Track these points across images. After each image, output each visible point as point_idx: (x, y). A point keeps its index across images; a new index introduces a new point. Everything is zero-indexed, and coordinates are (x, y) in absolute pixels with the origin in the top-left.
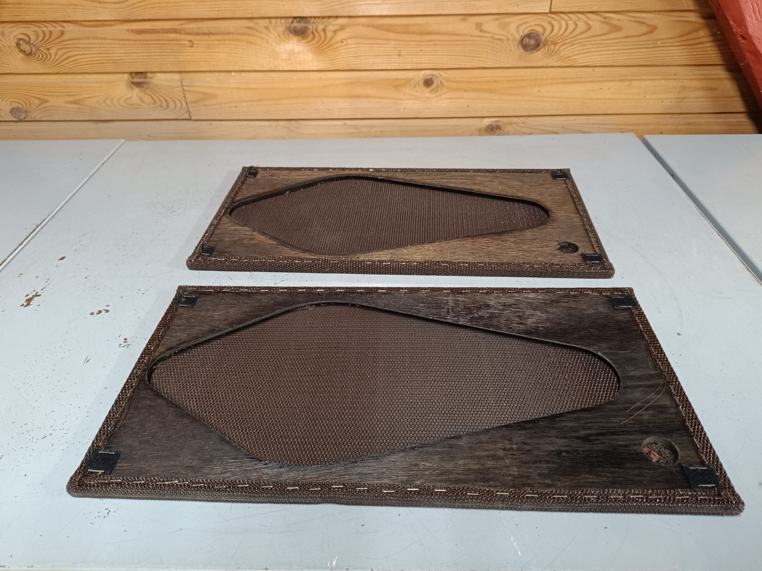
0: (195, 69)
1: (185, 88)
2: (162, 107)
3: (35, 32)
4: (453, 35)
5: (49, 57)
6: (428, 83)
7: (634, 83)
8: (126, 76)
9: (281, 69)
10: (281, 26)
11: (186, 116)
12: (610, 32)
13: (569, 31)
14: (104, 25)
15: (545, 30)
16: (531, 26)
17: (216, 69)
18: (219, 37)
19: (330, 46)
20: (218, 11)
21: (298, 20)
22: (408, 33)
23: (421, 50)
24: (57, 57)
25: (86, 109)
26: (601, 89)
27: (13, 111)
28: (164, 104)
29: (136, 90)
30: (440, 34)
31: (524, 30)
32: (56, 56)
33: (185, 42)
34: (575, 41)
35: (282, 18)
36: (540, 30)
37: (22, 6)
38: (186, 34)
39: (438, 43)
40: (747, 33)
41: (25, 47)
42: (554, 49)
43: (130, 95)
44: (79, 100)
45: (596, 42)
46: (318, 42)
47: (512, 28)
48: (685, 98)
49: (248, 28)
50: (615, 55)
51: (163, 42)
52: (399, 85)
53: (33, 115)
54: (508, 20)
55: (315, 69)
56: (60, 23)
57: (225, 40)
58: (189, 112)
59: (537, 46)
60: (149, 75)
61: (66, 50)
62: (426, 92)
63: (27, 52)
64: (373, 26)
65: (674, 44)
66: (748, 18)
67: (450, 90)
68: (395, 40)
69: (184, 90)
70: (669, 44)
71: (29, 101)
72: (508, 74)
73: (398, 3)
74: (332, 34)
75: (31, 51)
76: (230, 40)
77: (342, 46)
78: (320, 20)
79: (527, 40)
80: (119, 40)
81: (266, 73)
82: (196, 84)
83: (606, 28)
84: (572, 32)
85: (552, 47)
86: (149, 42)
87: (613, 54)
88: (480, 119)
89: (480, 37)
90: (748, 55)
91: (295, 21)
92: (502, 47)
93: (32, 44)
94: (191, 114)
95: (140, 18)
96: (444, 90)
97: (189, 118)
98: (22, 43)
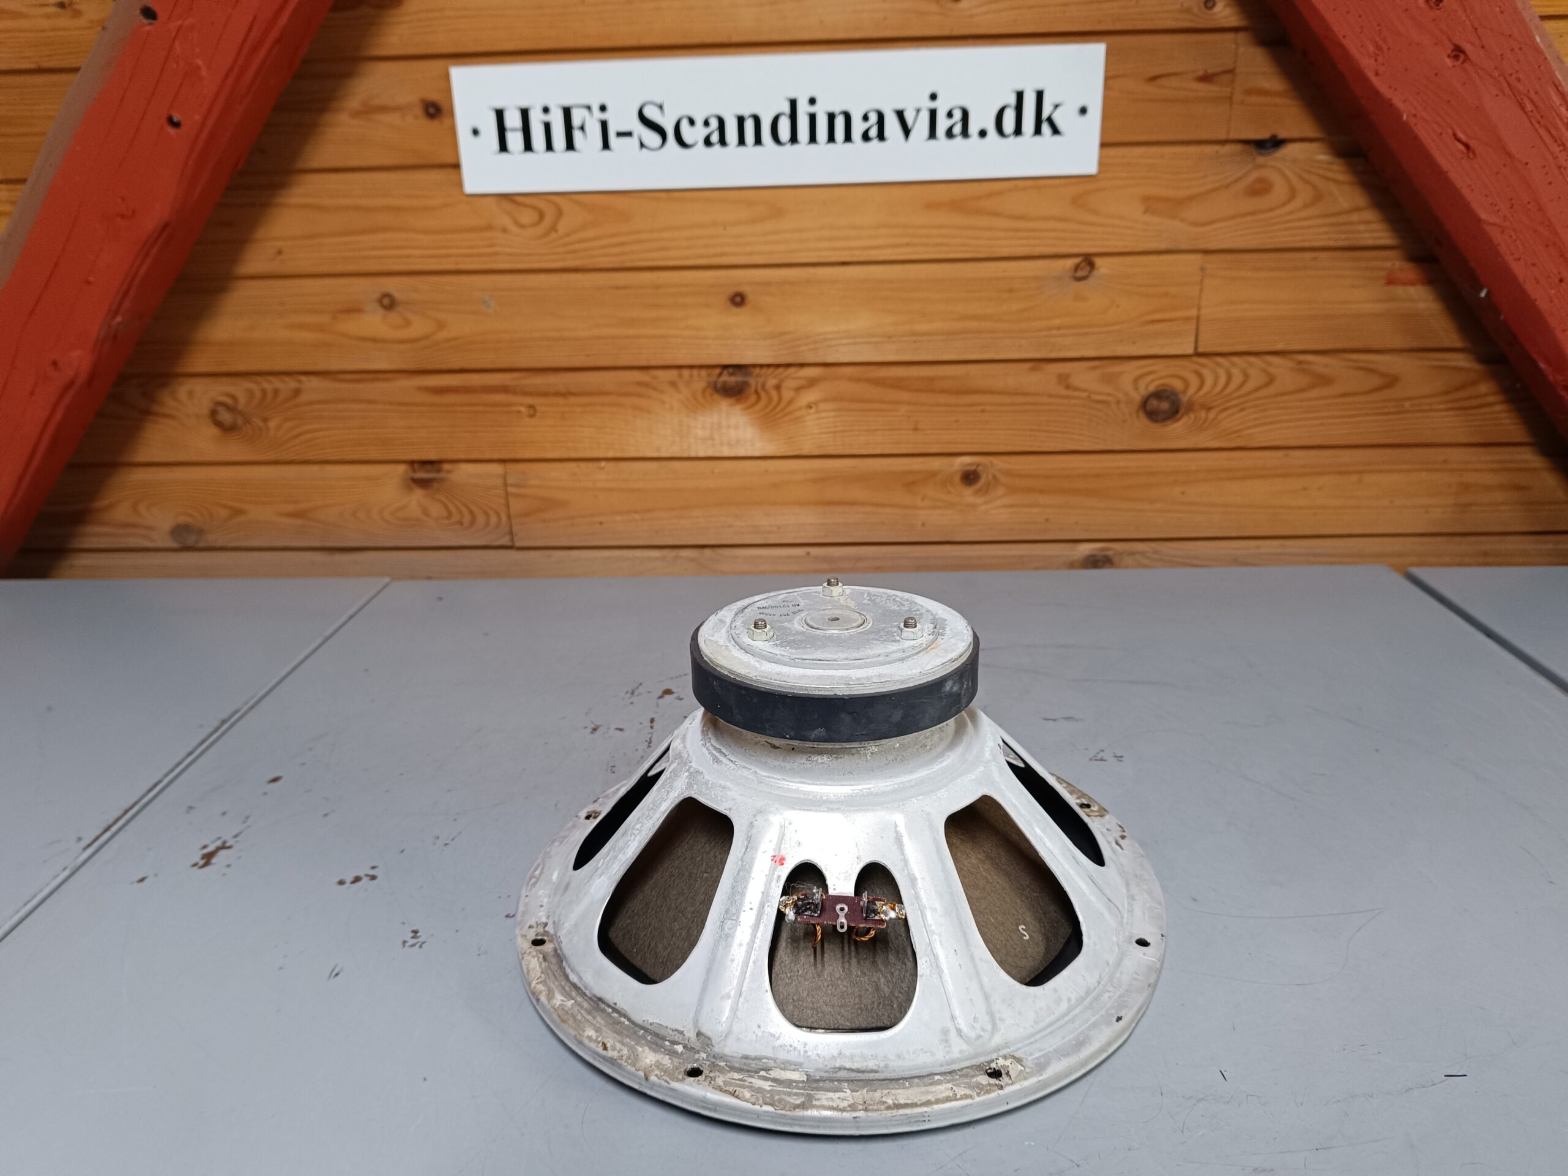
0: (534, 456)
1: (511, 489)
2: (461, 523)
3: (249, 391)
4: (1017, 394)
5: (265, 433)
6: (970, 477)
7: (1368, 478)
8: (402, 468)
9: (693, 455)
10: (700, 381)
11: (505, 541)
12: (1312, 386)
13: (1233, 386)
14: (378, 380)
15: (1187, 385)
16: (1161, 378)
17: (573, 455)
18: (585, 400)
19: (786, 415)
20: (588, 356)
21: (731, 370)
22: (933, 391)
23: (957, 421)
24: (280, 434)
25: (316, 527)
26: (1305, 489)
27: (179, 531)
29: (419, 494)
30: (992, 392)
31: (1149, 386)
32: (277, 431)
33: (522, 409)
34: (1245, 402)
35: (701, 367)
36: (1178, 384)
37: (236, 347)
38: (524, 394)
39: (988, 408)
41: (225, 417)
42: (1207, 418)
43: (404, 502)
44: (306, 511)
45: (1288, 405)
46: (766, 407)
47: (1126, 382)
48: (1471, 505)
49: (639, 384)
50: (1326, 428)
52: (913, 483)
53: (212, 538)
54: (1115, 368)
55: (757, 454)
56: (295, 376)
57: (595, 405)
58: (511, 533)
59: (1174, 413)
60: (446, 466)
61: (298, 422)
62: (968, 495)
63: (227, 426)
64: (868, 380)
65: (1435, 407)
67: (1012, 490)
68: (909, 403)
69: (506, 491)
70: (1427, 408)
71: (210, 513)
72: (1122, 464)
73: (915, 342)
74: (792, 393)
75: (235, 424)
76: (603, 405)
77: (809, 414)
78: (771, 370)
79: (1154, 403)
80: (400, 404)
81: (665, 463)
82: (531, 482)
83: (1304, 380)
84: (1240, 387)
85: (1203, 415)
86: (455, 409)
87: (1322, 424)
88: (1072, 545)
89: (1066, 397)
91: (725, 372)
92: (1108, 415)
93: (240, 413)
94: (515, 538)
95: (444, 367)
96: (1000, 491)
97: (509, 544)
98: (220, 409)
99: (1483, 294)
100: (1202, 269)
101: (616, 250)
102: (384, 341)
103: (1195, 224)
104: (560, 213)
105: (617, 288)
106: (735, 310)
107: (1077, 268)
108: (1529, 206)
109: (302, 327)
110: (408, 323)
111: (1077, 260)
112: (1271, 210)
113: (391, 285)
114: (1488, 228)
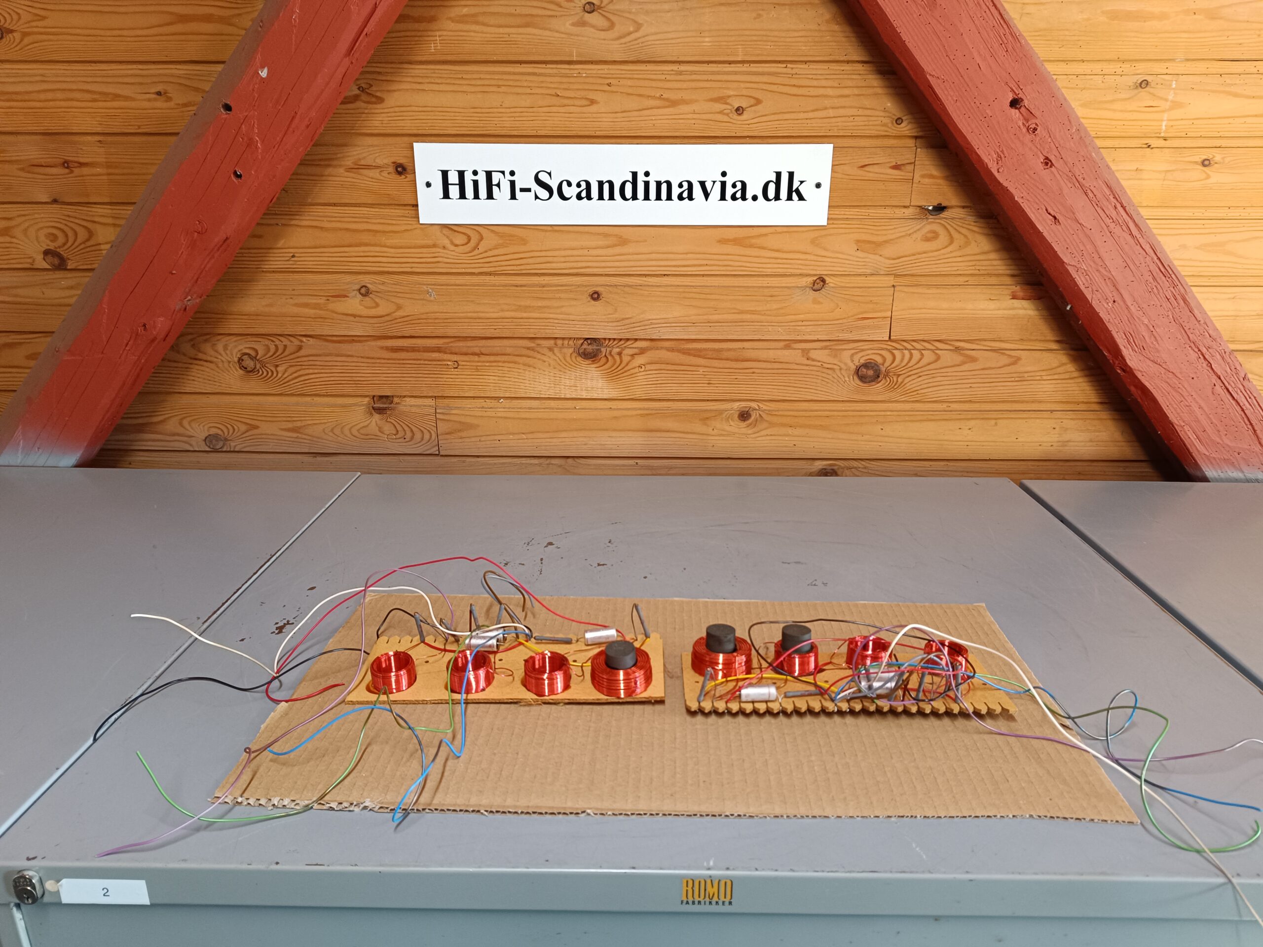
0: (455, 394)
1: (439, 416)
2: (405, 439)
3: (267, 346)
4: (775, 362)
5: (275, 375)
6: (744, 416)
7: (1000, 421)
8: (367, 399)
9: (562, 396)
10: (569, 348)
11: (434, 450)
12: (963, 363)
13: (914, 361)
14: (353, 341)
15: (885, 360)
16: (868, 355)
17: (482, 395)
18: (492, 358)
19: (625, 372)
20: (495, 330)
21: (589, 341)
22: (722, 359)
23: (736, 379)
24: (285, 376)
25: (305, 439)
26: (960, 429)
27: (209, 439)
28: (409, 435)
29: (377, 417)
30: (759, 361)
31: (860, 360)
32: (284, 374)
33: (449, 363)
34: (922, 372)
35: (570, 339)
36: (879, 360)
37: (260, 317)
38: (451, 353)
39: (756, 371)
40: (1126, 365)
41: (248, 363)
42: (897, 382)
43: (365, 424)
44: (300, 428)
45: (949, 374)
46: (611, 367)
47: (846, 356)
48: (1068, 441)
49: (528, 348)
50: (972, 389)
51: (422, 362)
52: (707, 418)
53: (233, 444)
54: (840, 347)
55: (605, 397)
56: (299, 337)
57: (499, 362)
58: (438, 445)
59: (876, 377)
60: (396, 400)
61: (299, 368)
62: (742, 427)
63: (249, 369)
65: (1045, 378)
66: (1122, 348)
67: (772, 425)
68: (705, 366)
69: (436, 417)
70: (1039, 378)
71: (233, 427)
72: (843, 409)
73: (711, 327)
74: (629, 358)
75: (255, 368)
76: (504, 362)
77: (640, 372)
78: (616, 342)
79: (864, 370)
80: (368, 358)
81: (544, 401)
82: (454, 412)
83: (958, 359)
84: (918, 362)
85: (895, 379)
86: (404, 362)
87: (971, 387)
88: (809, 462)
89: (807, 365)
90: (1132, 389)
91: (586, 342)
92: (834, 378)
93: (258, 360)
94: (440, 449)
95: (400, 334)
96: (765, 425)
97: (437, 453)
98: (245, 357)
99: (1068, 308)
100: (894, 286)
101: (518, 262)
102: (360, 316)
103: (889, 259)
104: (482, 238)
105: (517, 286)
106: (593, 302)
107: (814, 283)
108: (1093, 255)
109: (306, 305)
110: (377, 305)
111: (815, 278)
112: (936, 251)
113: (366, 280)
114: (1069, 268)
